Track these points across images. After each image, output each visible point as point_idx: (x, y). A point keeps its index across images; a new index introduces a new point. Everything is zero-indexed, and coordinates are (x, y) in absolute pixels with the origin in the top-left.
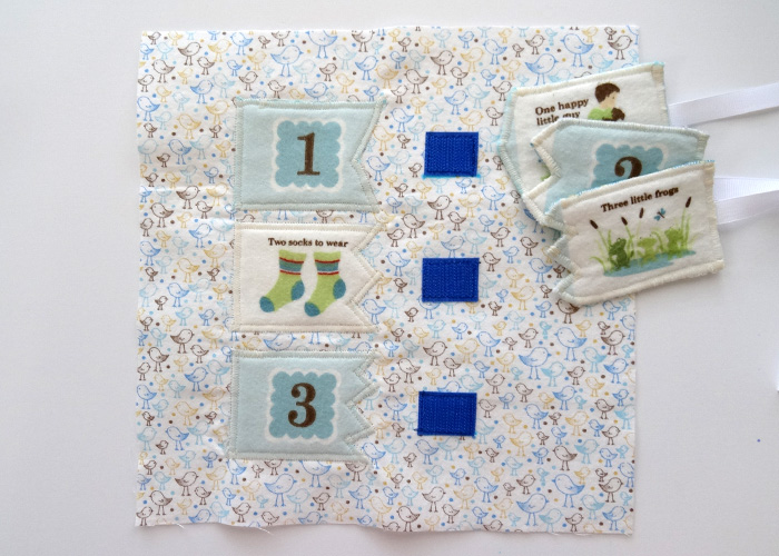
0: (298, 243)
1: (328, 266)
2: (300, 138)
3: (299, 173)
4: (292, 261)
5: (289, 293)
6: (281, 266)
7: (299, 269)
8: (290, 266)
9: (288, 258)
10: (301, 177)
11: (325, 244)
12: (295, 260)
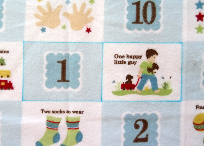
0: (57, 112)
1: (73, 124)
2: (59, 62)
3: (58, 81)
4: (53, 122)
5: (52, 139)
6: (47, 125)
7: (57, 127)
8: (52, 125)
9: (52, 120)
10: (60, 83)
11: (72, 112)
12: (55, 121)
